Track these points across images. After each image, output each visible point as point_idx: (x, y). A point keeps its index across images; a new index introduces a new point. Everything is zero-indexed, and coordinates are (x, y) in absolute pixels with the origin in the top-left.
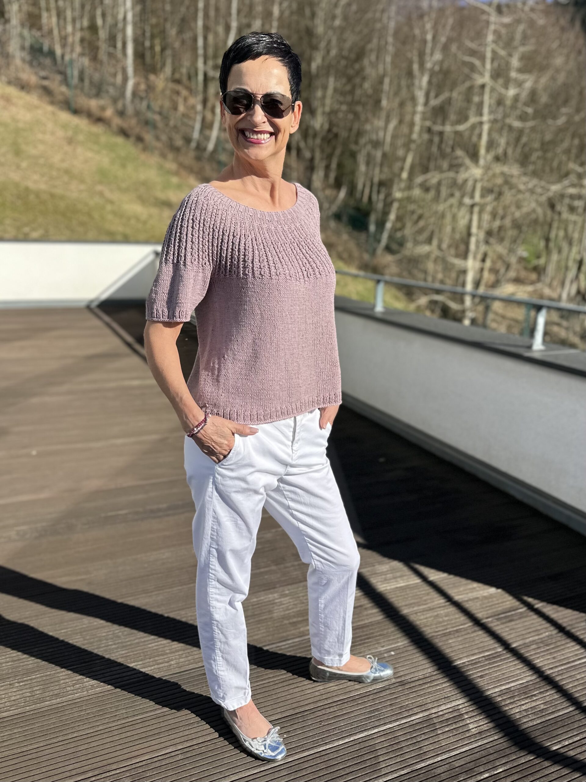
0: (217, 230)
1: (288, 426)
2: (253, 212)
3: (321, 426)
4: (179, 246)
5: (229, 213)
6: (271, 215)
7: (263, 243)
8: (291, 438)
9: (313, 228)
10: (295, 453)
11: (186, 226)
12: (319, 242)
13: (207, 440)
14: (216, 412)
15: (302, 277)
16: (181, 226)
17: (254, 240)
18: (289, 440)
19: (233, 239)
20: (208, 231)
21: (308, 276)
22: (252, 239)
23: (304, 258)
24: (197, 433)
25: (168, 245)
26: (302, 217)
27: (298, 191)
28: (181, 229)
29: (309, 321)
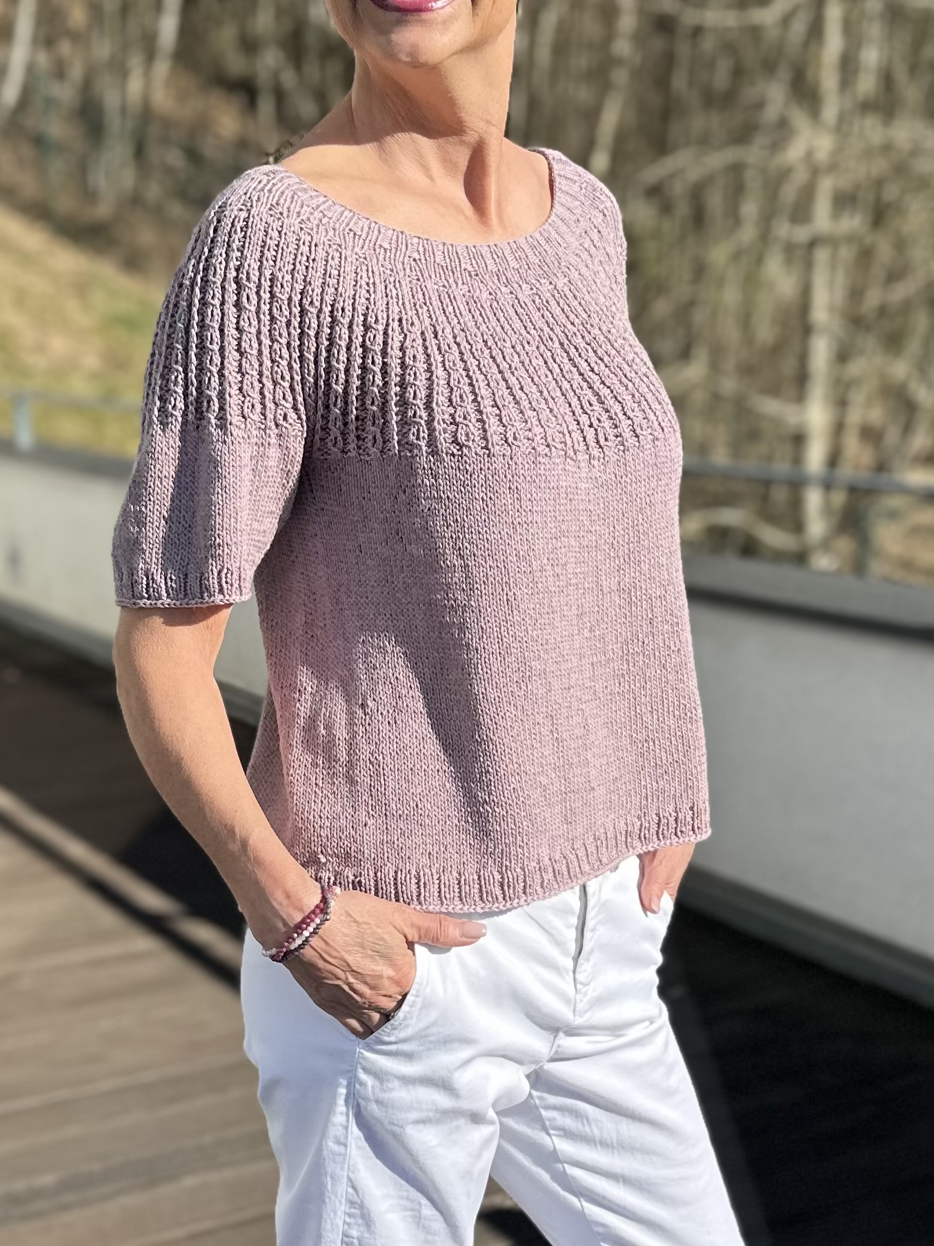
0: (315, 311)
1: (565, 911)
2: (421, 249)
3: (646, 902)
4: (201, 368)
5: (349, 253)
6: (475, 255)
7: (458, 345)
8: (573, 947)
9: (606, 290)
10: (584, 990)
11: (217, 302)
12: (627, 335)
13: (332, 968)
14: (352, 878)
15: (582, 447)
16: (204, 302)
17: (429, 335)
18: (565, 954)
19: (364, 336)
20: (287, 313)
21: (598, 442)
22: (423, 333)
23: (585, 385)
24: (300, 947)
25: (165, 367)
26: (573, 259)
27: (556, 172)
28: (201, 313)
29: (608, 583)
